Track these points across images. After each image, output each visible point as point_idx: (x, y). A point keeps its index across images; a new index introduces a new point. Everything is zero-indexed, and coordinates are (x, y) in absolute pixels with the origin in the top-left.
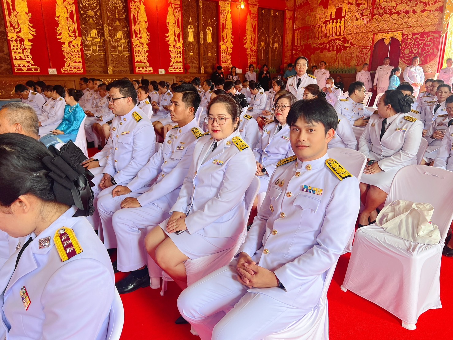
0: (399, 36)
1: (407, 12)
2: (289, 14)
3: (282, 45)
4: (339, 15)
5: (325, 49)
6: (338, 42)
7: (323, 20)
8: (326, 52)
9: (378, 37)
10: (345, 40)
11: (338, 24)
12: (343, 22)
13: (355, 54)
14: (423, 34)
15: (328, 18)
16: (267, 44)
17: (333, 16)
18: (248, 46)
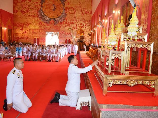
0: (38, 38)
1: (39, 34)
2: (12, 30)
3: (12, 37)
4: (25, 32)
5: (23, 38)
6: (26, 37)
7: (22, 33)
8: (23, 39)
9: (35, 37)
10: (28, 37)
11: (26, 34)
12: (27, 34)
13: (30, 40)
14: (43, 38)
15: (23, 33)
16: (9, 36)
17: (24, 32)
18: (6, 37)
